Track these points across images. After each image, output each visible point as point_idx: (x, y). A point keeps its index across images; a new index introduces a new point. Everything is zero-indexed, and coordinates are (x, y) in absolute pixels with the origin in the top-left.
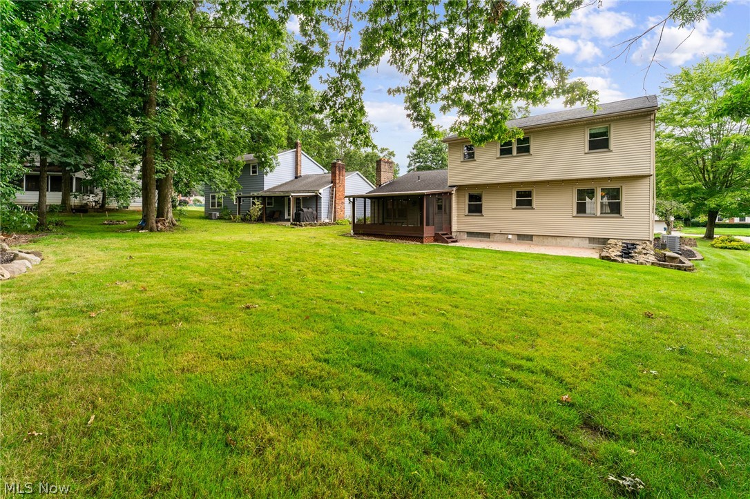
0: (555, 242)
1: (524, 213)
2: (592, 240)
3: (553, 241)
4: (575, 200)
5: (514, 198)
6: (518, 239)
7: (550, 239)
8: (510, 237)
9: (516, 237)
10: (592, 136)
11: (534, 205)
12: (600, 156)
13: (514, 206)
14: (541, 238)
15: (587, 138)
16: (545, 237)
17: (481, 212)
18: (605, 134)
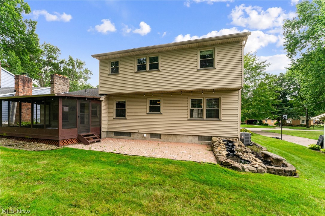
0: (176, 139)
1: (155, 117)
2: (201, 137)
3: (175, 139)
4: (190, 108)
5: (148, 106)
6: (151, 137)
7: (172, 137)
8: (145, 135)
9: (149, 136)
10: (202, 57)
11: (162, 111)
12: (207, 73)
13: (148, 111)
14: (166, 136)
15: (199, 59)
16: (169, 136)
17: (125, 116)
18: (211, 55)
